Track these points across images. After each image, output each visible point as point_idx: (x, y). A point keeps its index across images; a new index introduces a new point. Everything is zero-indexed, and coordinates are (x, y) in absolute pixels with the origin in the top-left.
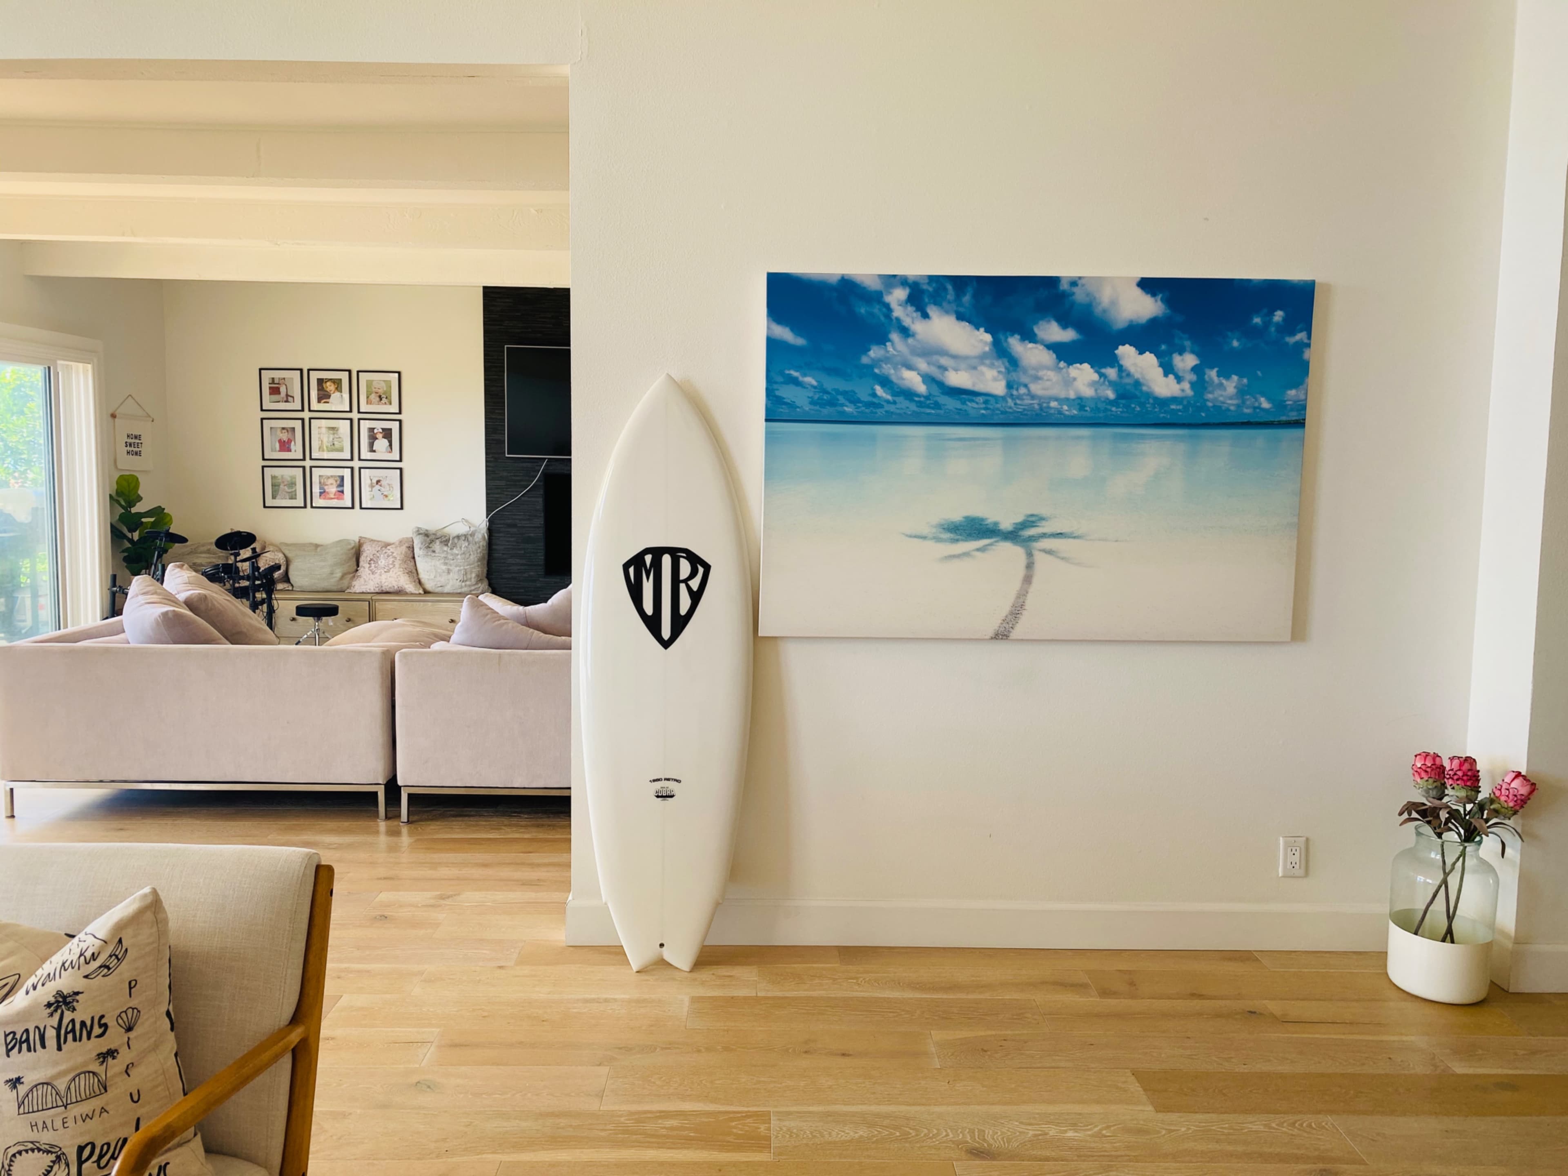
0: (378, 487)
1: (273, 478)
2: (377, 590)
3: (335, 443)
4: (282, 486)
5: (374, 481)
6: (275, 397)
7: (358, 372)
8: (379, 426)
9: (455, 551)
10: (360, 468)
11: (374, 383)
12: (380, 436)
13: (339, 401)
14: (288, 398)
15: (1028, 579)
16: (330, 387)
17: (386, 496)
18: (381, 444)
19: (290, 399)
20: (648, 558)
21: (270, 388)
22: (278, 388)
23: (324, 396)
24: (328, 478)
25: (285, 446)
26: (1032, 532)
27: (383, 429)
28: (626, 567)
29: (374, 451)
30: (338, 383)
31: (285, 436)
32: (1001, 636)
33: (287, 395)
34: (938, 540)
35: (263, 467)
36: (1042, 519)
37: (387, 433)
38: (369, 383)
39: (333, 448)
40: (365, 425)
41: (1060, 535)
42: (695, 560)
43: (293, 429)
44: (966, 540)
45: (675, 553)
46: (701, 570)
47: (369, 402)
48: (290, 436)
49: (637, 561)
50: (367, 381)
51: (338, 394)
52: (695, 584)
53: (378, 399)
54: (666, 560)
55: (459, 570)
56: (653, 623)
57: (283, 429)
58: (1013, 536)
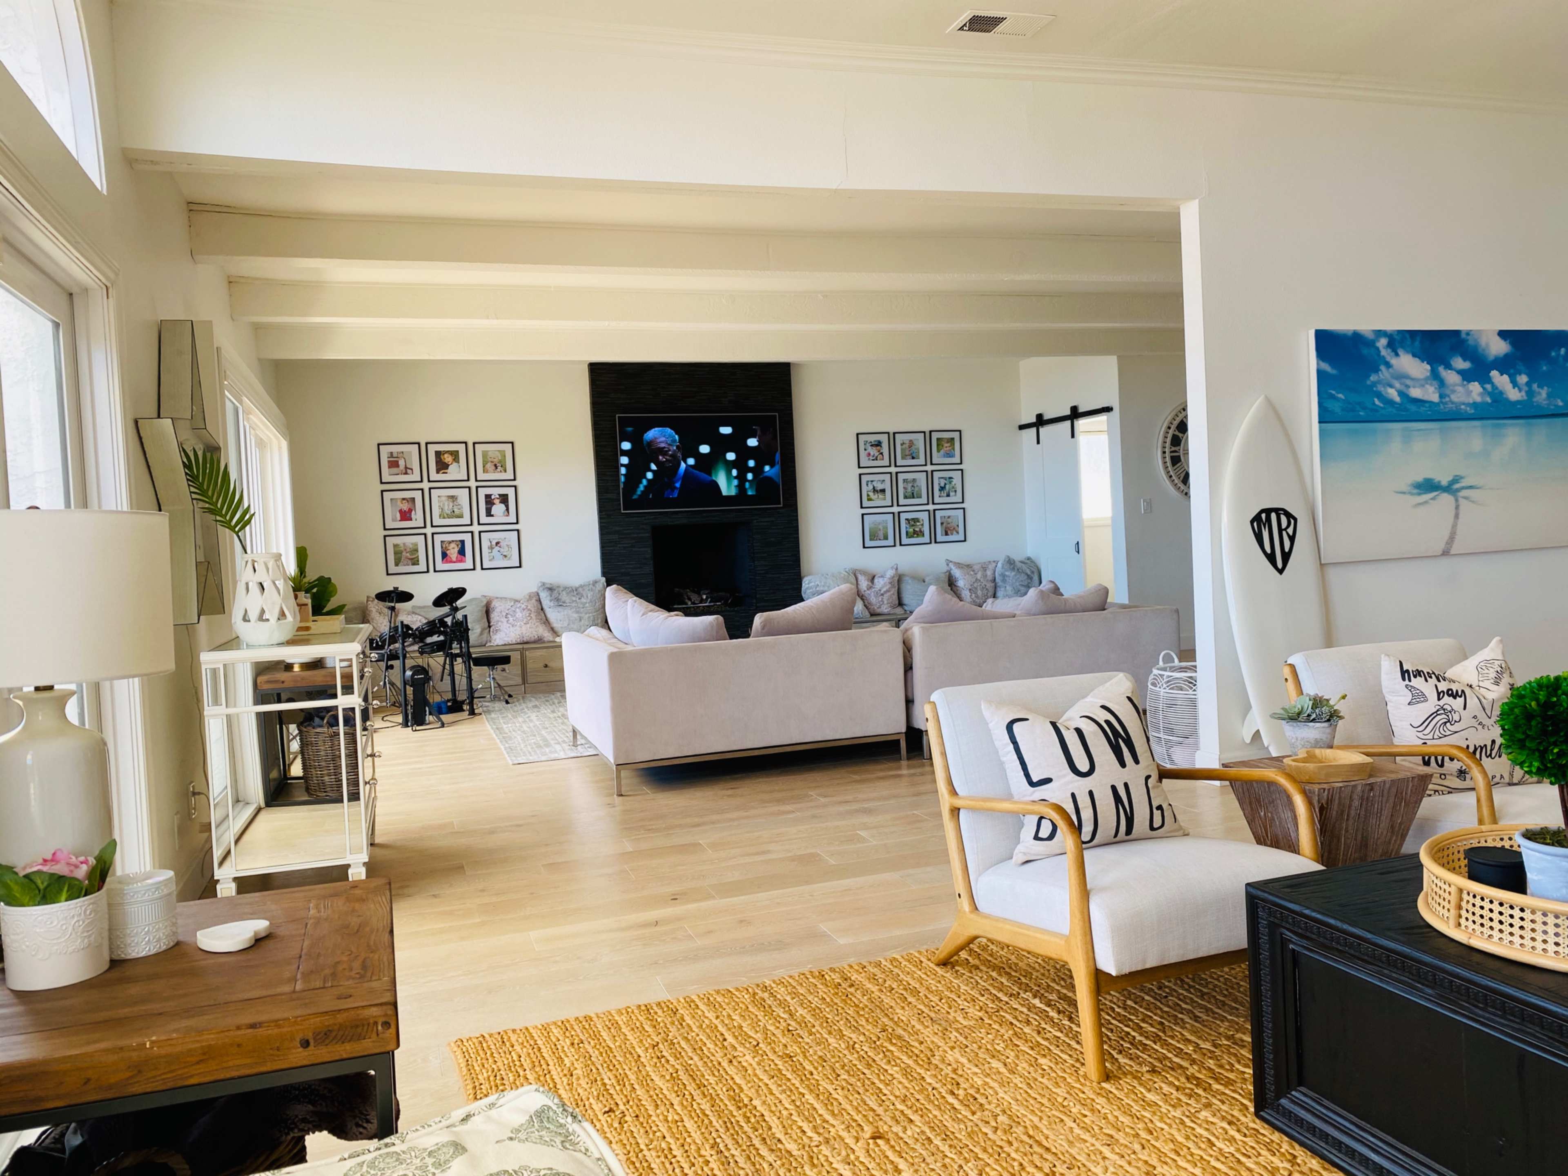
0: (497, 548)
1: (395, 546)
2: (519, 641)
3: (455, 510)
4: (404, 554)
5: (494, 543)
6: (395, 470)
7: (474, 444)
8: (495, 492)
9: (583, 600)
10: (480, 532)
11: (490, 453)
12: (497, 501)
13: (456, 472)
14: (407, 470)
15: (1457, 516)
16: (448, 459)
17: (505, 556)
18: (498, 509)
19: (409, 471)
20: (1263, 516)
21: (389, 462)
22: (397, 462)
23: (442, 466)
24: (450, 542)
25: (406, 516)
26: (1457, 486)
27: (500, 495)
28: (1252, 522)
29: (492, 516)
30: (455, 455)
31: (405, 507)
32: (1446, 553)
33: (406, 468)
34: (1411, 494)
35: (385, 536)
36: (1462, 478)
37: (504, 499)
38: (485, 454)
39: (453, 515)
40: (483, 492)
41: (1471, 487)
42: (1289, 515)
43: (413, 499)
44: (1425, 493)
45: (1277, 511)
46: (1292, 521)
47: (485, 471)
48: (410, 505)
49: (1257, 518)
50: (483, 452)
51: (455, 464)
52: (1290, 531)
53: (494, 468)
54: (1273, 516)
55: (589, 617)
56: (1271, 558)
57: (404, 499)
58: (1448, 489)
